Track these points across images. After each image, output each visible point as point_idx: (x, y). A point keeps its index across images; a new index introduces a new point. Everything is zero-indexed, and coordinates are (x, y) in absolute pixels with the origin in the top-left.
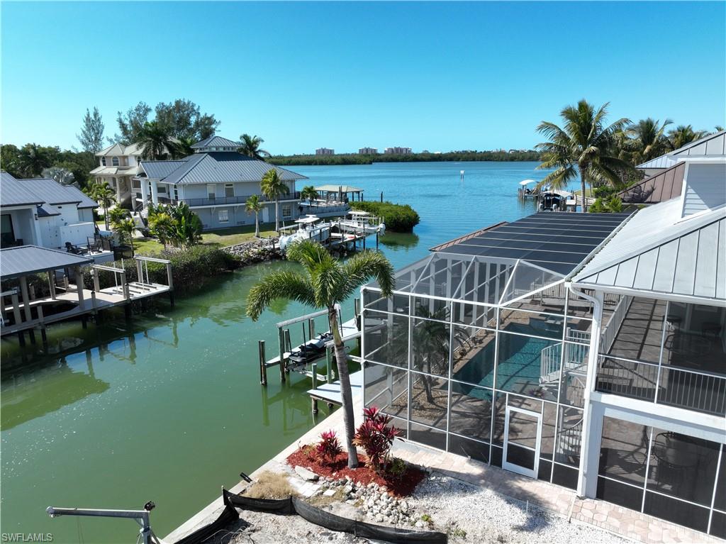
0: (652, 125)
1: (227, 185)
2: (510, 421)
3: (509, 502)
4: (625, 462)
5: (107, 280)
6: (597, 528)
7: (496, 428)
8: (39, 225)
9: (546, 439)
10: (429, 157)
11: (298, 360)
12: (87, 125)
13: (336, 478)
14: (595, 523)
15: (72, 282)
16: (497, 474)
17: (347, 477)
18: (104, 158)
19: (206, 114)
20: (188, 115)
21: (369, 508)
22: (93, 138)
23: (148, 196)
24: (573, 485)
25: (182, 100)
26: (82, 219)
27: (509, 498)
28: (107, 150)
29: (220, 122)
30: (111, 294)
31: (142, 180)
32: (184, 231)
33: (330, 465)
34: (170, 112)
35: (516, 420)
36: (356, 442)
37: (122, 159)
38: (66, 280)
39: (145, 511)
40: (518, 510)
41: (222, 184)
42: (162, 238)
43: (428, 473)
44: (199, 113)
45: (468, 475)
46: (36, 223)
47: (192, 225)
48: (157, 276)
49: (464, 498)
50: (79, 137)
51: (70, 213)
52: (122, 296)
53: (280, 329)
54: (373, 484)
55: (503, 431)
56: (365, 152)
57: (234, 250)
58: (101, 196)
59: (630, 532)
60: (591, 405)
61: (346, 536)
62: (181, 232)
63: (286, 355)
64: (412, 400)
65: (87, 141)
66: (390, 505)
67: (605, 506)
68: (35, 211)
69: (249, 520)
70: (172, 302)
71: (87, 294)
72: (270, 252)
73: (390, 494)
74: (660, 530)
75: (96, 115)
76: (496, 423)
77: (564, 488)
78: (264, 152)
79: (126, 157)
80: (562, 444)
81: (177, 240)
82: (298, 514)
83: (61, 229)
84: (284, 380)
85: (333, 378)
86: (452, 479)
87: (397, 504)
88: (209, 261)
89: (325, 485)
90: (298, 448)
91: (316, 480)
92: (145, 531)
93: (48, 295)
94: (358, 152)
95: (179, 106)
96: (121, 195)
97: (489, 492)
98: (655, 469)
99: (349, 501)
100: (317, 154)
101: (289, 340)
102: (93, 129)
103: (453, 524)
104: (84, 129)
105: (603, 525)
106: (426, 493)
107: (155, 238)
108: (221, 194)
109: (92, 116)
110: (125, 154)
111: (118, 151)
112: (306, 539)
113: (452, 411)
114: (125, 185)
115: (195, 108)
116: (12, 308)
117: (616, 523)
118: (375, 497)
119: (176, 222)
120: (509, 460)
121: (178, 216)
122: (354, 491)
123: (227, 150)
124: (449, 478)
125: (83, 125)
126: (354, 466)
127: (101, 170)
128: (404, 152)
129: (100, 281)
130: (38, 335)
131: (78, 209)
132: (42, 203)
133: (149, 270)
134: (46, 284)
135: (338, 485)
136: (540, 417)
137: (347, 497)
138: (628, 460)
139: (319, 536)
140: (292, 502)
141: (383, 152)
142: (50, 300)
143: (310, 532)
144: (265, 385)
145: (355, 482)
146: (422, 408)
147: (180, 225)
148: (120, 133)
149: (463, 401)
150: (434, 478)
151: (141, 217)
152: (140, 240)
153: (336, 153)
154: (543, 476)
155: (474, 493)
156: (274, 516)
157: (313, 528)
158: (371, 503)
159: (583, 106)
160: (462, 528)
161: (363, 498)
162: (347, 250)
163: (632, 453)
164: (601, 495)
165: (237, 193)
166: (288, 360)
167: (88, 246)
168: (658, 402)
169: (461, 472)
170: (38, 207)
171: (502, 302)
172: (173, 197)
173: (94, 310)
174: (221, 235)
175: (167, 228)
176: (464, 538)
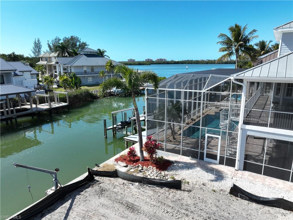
0: (264, 43)
1: (91, 67)
2: (207, 146)
3: (207, 172)
4: (255, 159)
5: (42, 101)
6: (243, 180)
7: (201, 148)
8: (14, 79)
9: (222, 151)
10: (173, 62)
11: (120, 127)
12: (35, 45)
13: (135, 165)
14: (243, 178)
15: (28, 102)
16: (201, 162)
17: (140, 165)
18: (42, 58)
19: (83, 42)
20: (76, 42)
21: (149, 175)
22: (37, 50)
23: (59, 72)
24: (234, 166)
25: (73, 36)
26: (32, 78)
27: (207, 170)
28: (43, 55)
29: (89, 45)
30: (44, 106)
31: (57, 65)
32: (74, 84)
33: (132, 161)
34: (68, 41)
35: (209, 145)
36: (143, 149)
37: (49, 58)
38: (25, 100)
39: (55, 171)
40: (211, 175)
41: (90, 66)
42: (65, 87)
43: (173, 162)
44: (80, 41)
45: (190, 163)
46: (13, 78)
47: (77, 81)
48: (63, 100)
49: (188, 171)
50: (32, 50)
51: (27, 75)
52: (48, 106)
53: (113, 114)
54: (150, 166)
55: (204, 149)
56: (148, 60)
57: (94, 92)
58: (40, 70)
59: (257, 181)
60: (241, 130)
61: (139, 184)
62: (73, 84)
63: (115, 126)
64: (166, 139)
65: (35, 52)
66: (157, 174)
67: (247, 173)
68: (13, 73)
69: (99, 180)
70: (69, 110)
71: (34, 106)
72: (109, 93)
73: (157, 170)
74: (270, 181)
75: (38, 41)
76: (201, 146)
77: (229, 167)
78: (107, 56)
79: (51, 57)
80: (229, 152)
81: (71, 87)
82: (119, 177)
83: (23, 82)
84: (114, 136)
85: (134, 133)
86: (183, 165)
87: (160, 173)
88: (84, 95)
89: (130, 168)
90: (119, 156)
91: (126, 166)
92: (55, 180)
93: (18, 106)
94: (145, 60)
95: (72, 38)
96: (49, 73)
97: (198, 169)
98: (267, 161)
99: (140, 173)
100: (128, 61)
101: (116, 120)
102: (37, 47)
103: (184, 179)
104: (34, 47)
105: (246, 179)
106: (172, 169)
107: (62, 87)
108: (89, 70)
109: (37, 42)
110: (50, 56)
111: (47, 55)
112: (122, 185)
113: (182, 142)
114: (51, 69)
115: (79, 39)
116: (3, 110)
117: (252, 178)
118: (151, 171)
119: (71, 80)
120: (206, 157)
121: (71, 78)
122: (142, 169)
123: (91, 53)
124: (182, 164)
125: (33, 45)
126: (142, 161)
127: (41, 63)
128: (164, 60)
129: (39, 101)
130: (14, 120)
131: (31, 74)
132: (16, 70)
133: (59, 97)
134: (17, 102)
135: (136, 167)
136: (220, 137)
137: (139, 172)
138: (256, 158)
139: (128, 184)
140: (116, 172)
141: (155, 60)
142: (19, 108)
143: (124, 183)
144: (106, 137)
145: (143, 166)
146: (171, 141)
147: (72, 81)
148: (48, 49)
149: (187, 139)
150: (176, 164)
151: (57, 80)
152: (56, 88)
153: (136, 61)
154: (221, 163)
155: (192, 169)
156: (109, 178)
157: (125, 182)
158: (149, 173)
159: (237, 26)
160: (187, 180)
161: (146, 172)
162: (140, 93)
163: (258, 156)
164: (245, 169)
165: (96, 70)
166: (116, 127)
167: (35, 88)
168: (269, 127)
169: (187, 162)
170: (14, 72)
171: (205, 89)
172: (69, 71)
173: (36, 111)
174: (89, 87)
175: (67, 83)
176: (188, 184)
